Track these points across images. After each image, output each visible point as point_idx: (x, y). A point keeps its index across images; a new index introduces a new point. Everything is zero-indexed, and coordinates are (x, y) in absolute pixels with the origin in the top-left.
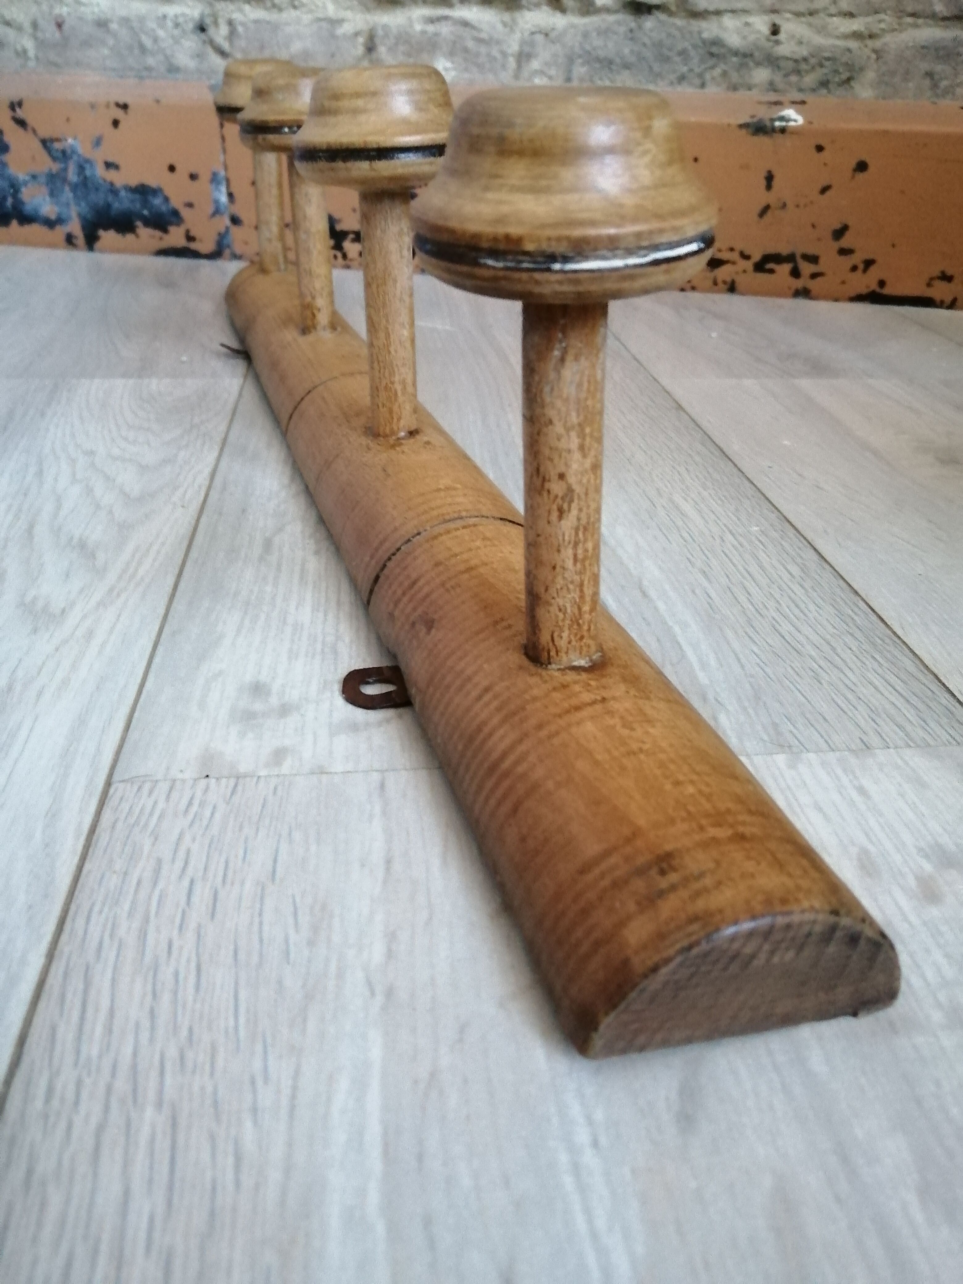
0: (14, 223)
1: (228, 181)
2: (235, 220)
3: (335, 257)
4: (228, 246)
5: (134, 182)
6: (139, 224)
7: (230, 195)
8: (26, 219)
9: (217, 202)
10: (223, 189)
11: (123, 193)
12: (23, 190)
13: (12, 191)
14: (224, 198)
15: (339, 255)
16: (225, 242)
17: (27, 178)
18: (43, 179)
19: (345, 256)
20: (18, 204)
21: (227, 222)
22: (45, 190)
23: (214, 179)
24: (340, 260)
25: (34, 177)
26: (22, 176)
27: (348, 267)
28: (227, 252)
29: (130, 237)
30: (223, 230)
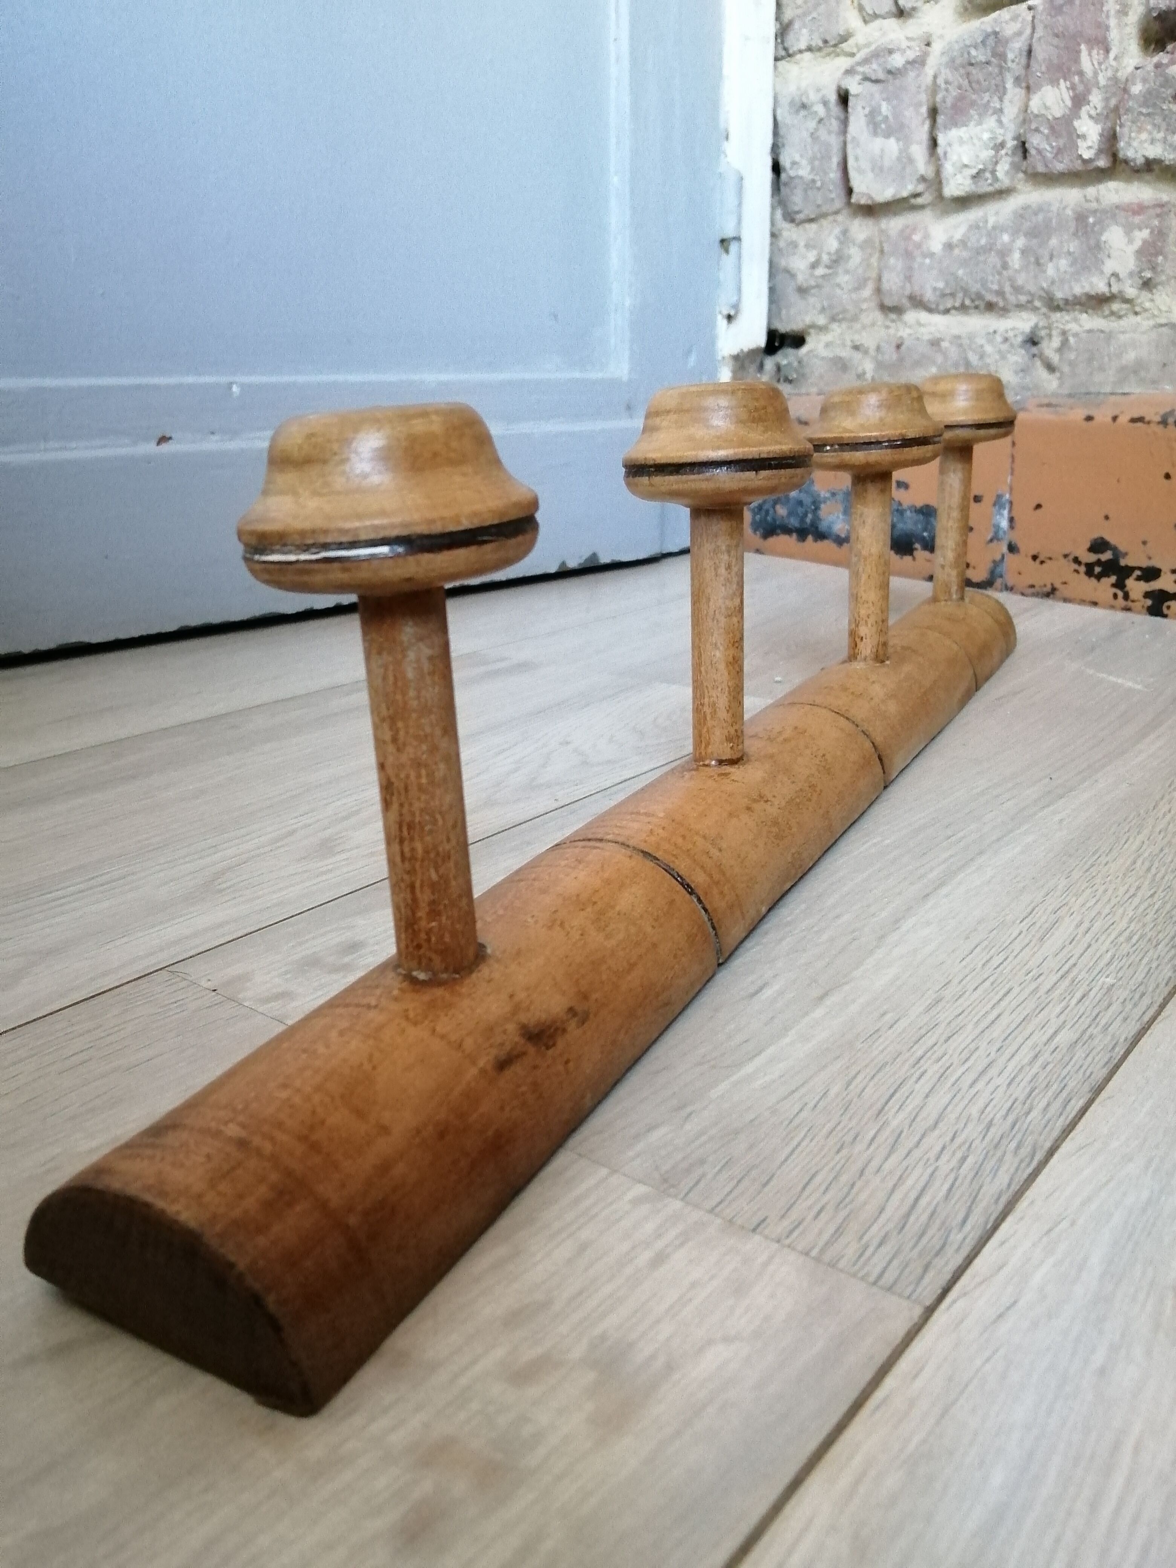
0: (810, 538)
1: (1011, 503)
2: (1012, 548)
3: (1115, 596)
4: (1001, 576)
5: (919, 504)
6: (917, 545)
7: (1011, 520)
8: (820, 536)
9: (997, 527)
10: (1006, 513)
11: (908, 513)
12: (822, 506)
13: (813, 507)
14: (1004, 524)
15: (1120, 594)
16: (998, 570)
17: (828, 495)
18: (840, 497)
19: (1126, 597)
20: (816, 519)
21: (1005, 549)
22: (841, 508)
23: (998, 502)
24: (1121, 601)
25: (834, 494)
26: (824, 494)
27: (1127, 609)
28: (999, 582)
29: (908, 559)
30: (998, 557)
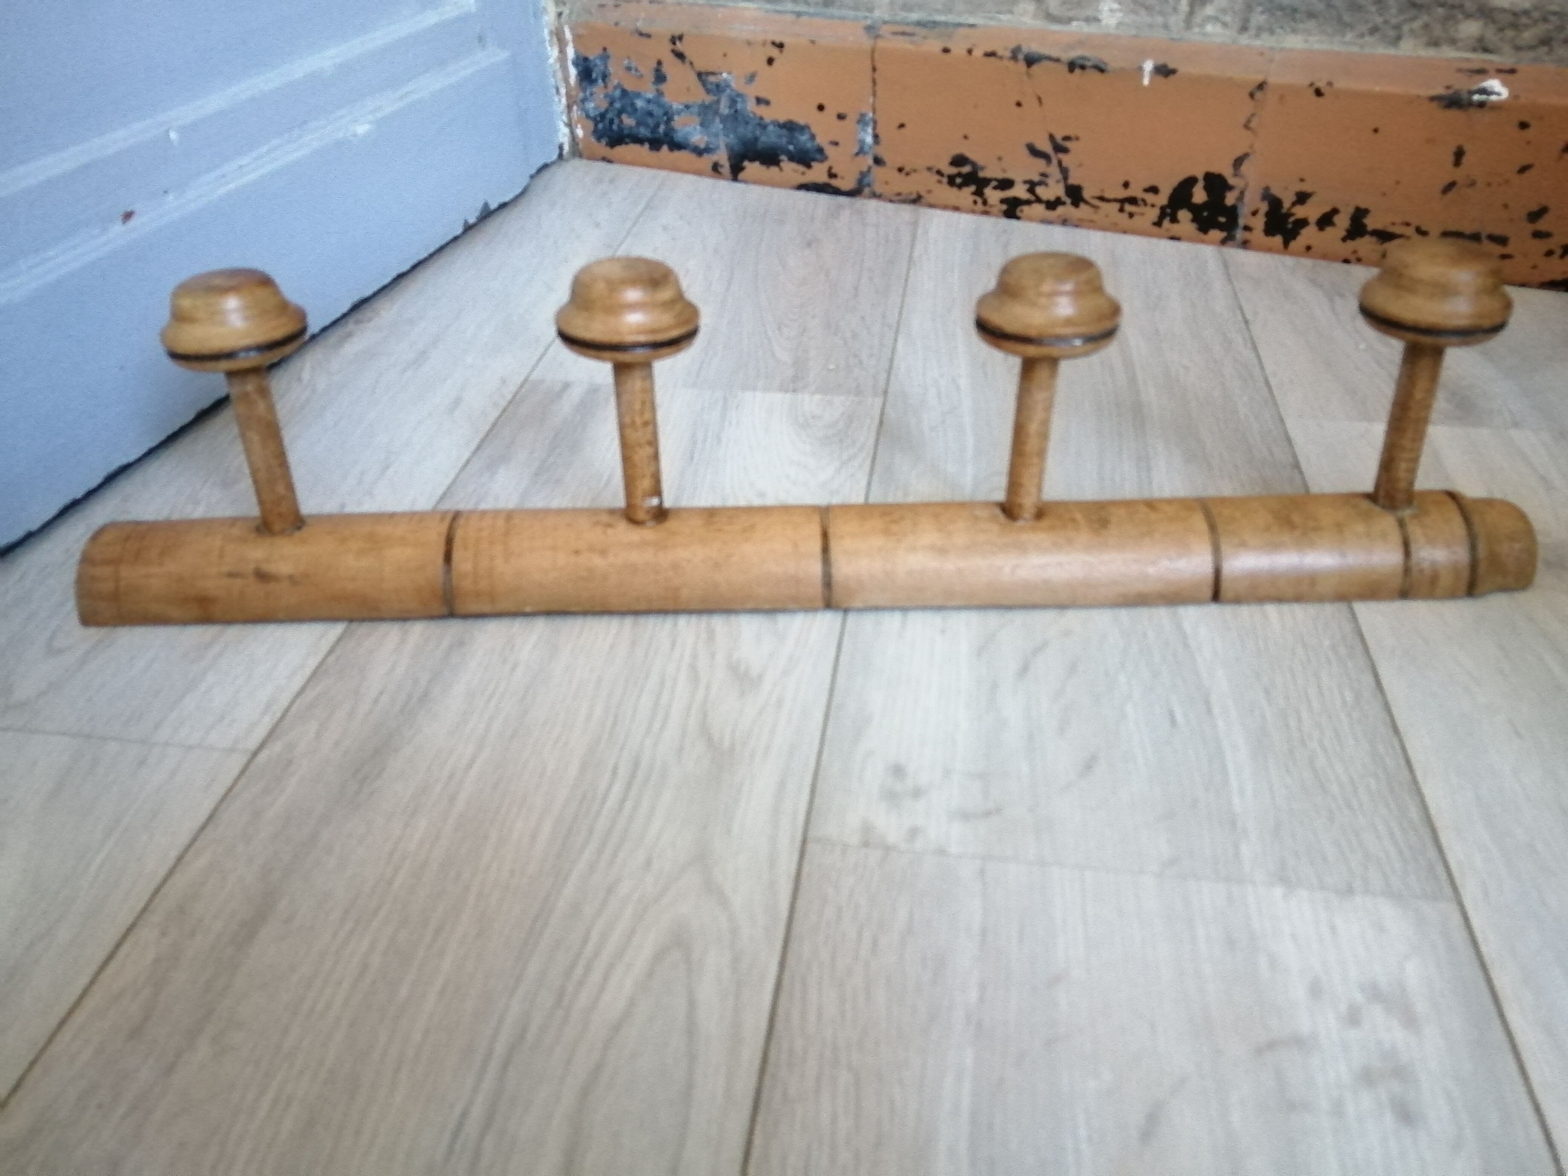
0: (665, 148)
1: (875, 122)
2: (878, 161)
3: (975, 202)
4: (869, 185)
5: (782, 119)
6: (783, 157)
7: (876, 137)
8: (676, 146)
9: (862, 142)
10: (870, 130)
11: (771, 128)
12: (676, 118)
13: (665, 118)
14: (869, 139)
15: (979, 200)
16: (866, 181)
17: (681, 107)
18: (695, 110)
19: (985, 203)
20: (670, 132)
21: (870, 161)
22: (697, 120)
23: (862, 120)
24: (980, 206)
25: (687, 107)
26: (676, 106)
27: (986, 213)
28: (867, 190)
29: (774, 170)
30: (865, 169)
